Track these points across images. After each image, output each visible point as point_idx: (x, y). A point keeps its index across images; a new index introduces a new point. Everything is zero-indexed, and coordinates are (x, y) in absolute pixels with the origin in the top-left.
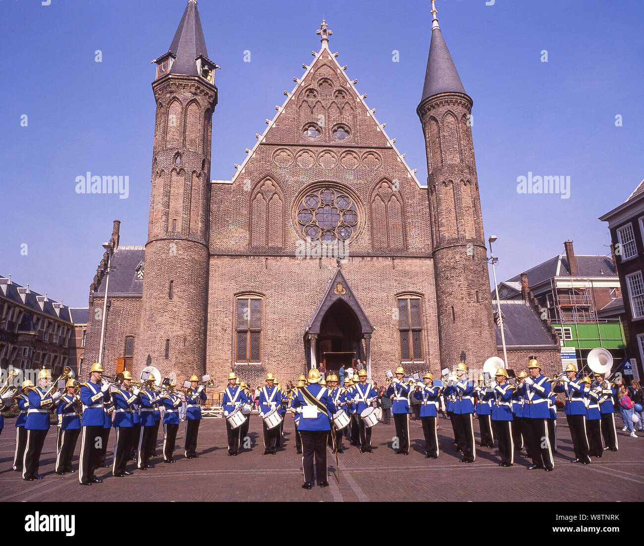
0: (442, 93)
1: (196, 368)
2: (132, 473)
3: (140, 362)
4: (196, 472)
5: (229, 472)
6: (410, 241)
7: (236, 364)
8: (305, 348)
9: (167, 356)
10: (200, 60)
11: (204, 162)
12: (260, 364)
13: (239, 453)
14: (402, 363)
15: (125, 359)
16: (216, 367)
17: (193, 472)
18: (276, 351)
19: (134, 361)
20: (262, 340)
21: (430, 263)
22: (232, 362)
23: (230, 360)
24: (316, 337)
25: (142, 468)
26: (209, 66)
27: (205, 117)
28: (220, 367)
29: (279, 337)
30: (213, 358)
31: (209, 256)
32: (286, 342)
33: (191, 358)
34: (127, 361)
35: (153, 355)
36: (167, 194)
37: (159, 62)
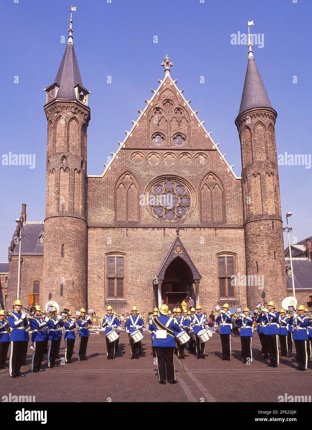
0: (254, 108)
1: (81, 302)
2: (45, 370)
3: (44, 298)
4: (87, 370)
5: (109, 371)
6: (228, 216)
7: (107, 299)
8: (154, 290)
9: (62, 294)
10: (77, 88)
11: (82, 162)
12: (123, 299)
13: (115, 358)
14: (220, 299)
15: (34, 296)
16: (94, 301)
17: (85, 370)
18: (134, 291)
19: (40, 297)
20: (125, 284)
21: (241, 232)
22: (105, 298)
23: (103, 297)
24: (162, 282)
25: (51, 367)
26: (84, 92)
27: (82, 130)
28: (97, 301)
29: (136, 282)
30: (92, 296)
31: (88, 228)
32: (141, 285)
33: (78, 295)
34: (36, 297)
35: (53, 293)
36: (58, 185)
37: (48, 90)
